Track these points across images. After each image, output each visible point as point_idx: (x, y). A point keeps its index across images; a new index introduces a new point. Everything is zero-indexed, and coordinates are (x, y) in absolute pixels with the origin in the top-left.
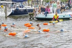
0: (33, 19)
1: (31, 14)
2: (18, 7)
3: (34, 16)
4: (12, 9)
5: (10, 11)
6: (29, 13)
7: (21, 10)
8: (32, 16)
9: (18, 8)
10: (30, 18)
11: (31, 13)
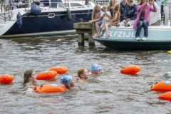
0: (92, 45)
1: (83, 27)
2: (38, 4)
3: (95, 36)
4: (16, 11)
5: (10, 17)
6: (76, 25)
7: (47, 13)
8: (86, 34)
9: (37, 7)
10: (82, 44)
11: (83, 25)
